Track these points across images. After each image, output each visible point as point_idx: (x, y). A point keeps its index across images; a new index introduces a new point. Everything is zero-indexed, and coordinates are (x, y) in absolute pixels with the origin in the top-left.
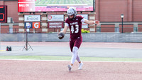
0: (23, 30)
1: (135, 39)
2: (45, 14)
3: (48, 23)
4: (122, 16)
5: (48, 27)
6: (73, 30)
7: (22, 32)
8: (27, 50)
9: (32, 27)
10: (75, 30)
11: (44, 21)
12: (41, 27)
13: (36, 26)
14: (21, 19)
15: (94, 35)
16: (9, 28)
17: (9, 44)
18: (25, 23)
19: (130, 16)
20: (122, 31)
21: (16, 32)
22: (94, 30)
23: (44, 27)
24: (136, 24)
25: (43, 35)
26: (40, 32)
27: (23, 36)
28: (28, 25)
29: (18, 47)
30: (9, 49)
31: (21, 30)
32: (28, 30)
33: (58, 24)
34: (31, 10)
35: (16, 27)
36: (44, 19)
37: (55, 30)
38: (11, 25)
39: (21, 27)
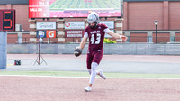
0: (34, 40)
1: (171, 51)
2: (62, 20)
3: (65, 31)
4: (156, 23)
5: (65, 37)
6: (93, 40)
7: (33, 43)
8: (39, 64)
9: (45, 36)
10: (96, 40)
11: (61, 29)
12: (56, 36)
13: (51, 35)
14: (32, 26)
15: (121, 46)
16: (18, 38)
17: (18, 57)
18: (37, 31)
19: (166, 23)
20: (156, 41)
21: (26, 42)
23: (61, 36)
24: (173, 33)
25: (60, 46)
26: (56, 43)
27: (35, 47)
29: (28, 61)
30: (18, 63)
31: (32, 40)
32: (41, 40)
33: (77, 32)
34: (45, 16)
35: (26, 36)
36: (60, 26)
37: (73, 40)
38: (20, 34)
39: (32, 36)
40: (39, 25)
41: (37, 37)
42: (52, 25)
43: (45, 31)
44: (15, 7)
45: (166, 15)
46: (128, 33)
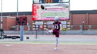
2: (45, 21)
3: (47, 25)
4: (83, 22)
5: (47, 28)
6: (55, 28)
8: (36, 38)
9: (39, 27)
11: (45, 25)
12: (43, 27)
13: (41, 27)
14: (33, 23)
17: (28, 36)
18: (36, 25)
19: (87, 22)
20: (83, 29)
21: (31, 30)
22: (69, 29)
23: (45, 27)
24: (90, 26)
25: (45, 31)
26: (43, 30)
27: (35, 32)
28: (37, 26)
29: (32, 37)
30: (28, 38)
31: (34, 29)
34: (39, 19)
35: (31, 27)
36: (45, 23)
37: (50, 29)
38: (29, 27)
39: (34, 27)
40: (36, 23)
41: (36, 28)
42: (42, 23)
43: (38, 25)
44: (27, 16)
45: (87, 19)
46: (72, 26)
